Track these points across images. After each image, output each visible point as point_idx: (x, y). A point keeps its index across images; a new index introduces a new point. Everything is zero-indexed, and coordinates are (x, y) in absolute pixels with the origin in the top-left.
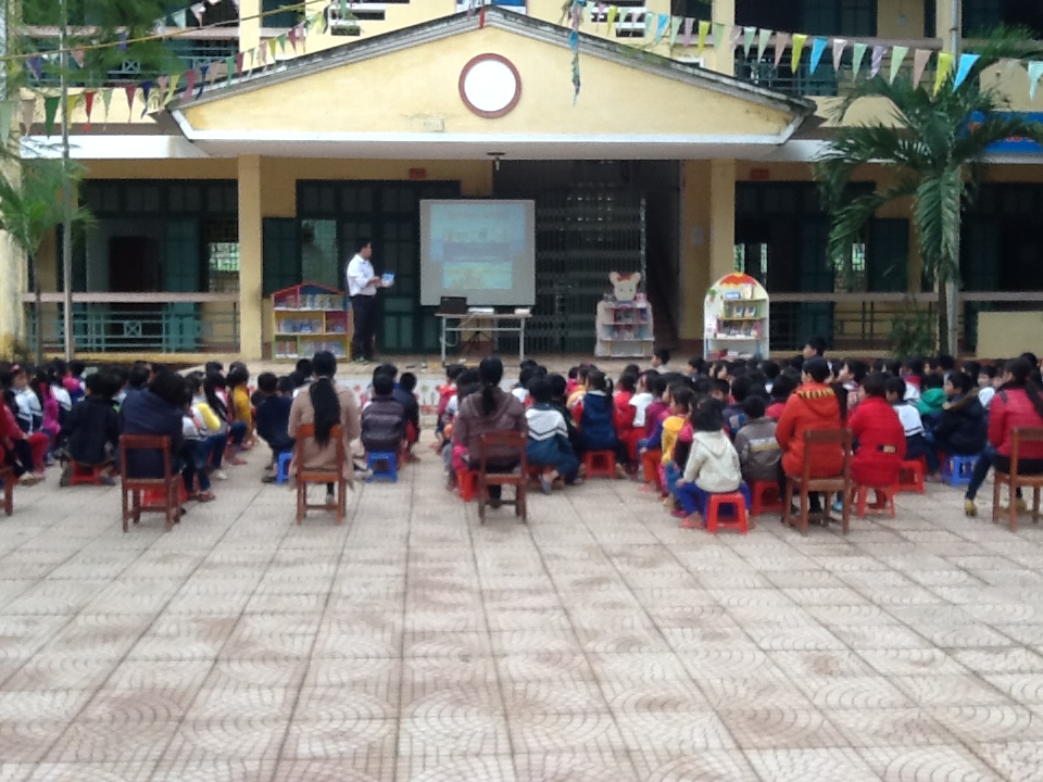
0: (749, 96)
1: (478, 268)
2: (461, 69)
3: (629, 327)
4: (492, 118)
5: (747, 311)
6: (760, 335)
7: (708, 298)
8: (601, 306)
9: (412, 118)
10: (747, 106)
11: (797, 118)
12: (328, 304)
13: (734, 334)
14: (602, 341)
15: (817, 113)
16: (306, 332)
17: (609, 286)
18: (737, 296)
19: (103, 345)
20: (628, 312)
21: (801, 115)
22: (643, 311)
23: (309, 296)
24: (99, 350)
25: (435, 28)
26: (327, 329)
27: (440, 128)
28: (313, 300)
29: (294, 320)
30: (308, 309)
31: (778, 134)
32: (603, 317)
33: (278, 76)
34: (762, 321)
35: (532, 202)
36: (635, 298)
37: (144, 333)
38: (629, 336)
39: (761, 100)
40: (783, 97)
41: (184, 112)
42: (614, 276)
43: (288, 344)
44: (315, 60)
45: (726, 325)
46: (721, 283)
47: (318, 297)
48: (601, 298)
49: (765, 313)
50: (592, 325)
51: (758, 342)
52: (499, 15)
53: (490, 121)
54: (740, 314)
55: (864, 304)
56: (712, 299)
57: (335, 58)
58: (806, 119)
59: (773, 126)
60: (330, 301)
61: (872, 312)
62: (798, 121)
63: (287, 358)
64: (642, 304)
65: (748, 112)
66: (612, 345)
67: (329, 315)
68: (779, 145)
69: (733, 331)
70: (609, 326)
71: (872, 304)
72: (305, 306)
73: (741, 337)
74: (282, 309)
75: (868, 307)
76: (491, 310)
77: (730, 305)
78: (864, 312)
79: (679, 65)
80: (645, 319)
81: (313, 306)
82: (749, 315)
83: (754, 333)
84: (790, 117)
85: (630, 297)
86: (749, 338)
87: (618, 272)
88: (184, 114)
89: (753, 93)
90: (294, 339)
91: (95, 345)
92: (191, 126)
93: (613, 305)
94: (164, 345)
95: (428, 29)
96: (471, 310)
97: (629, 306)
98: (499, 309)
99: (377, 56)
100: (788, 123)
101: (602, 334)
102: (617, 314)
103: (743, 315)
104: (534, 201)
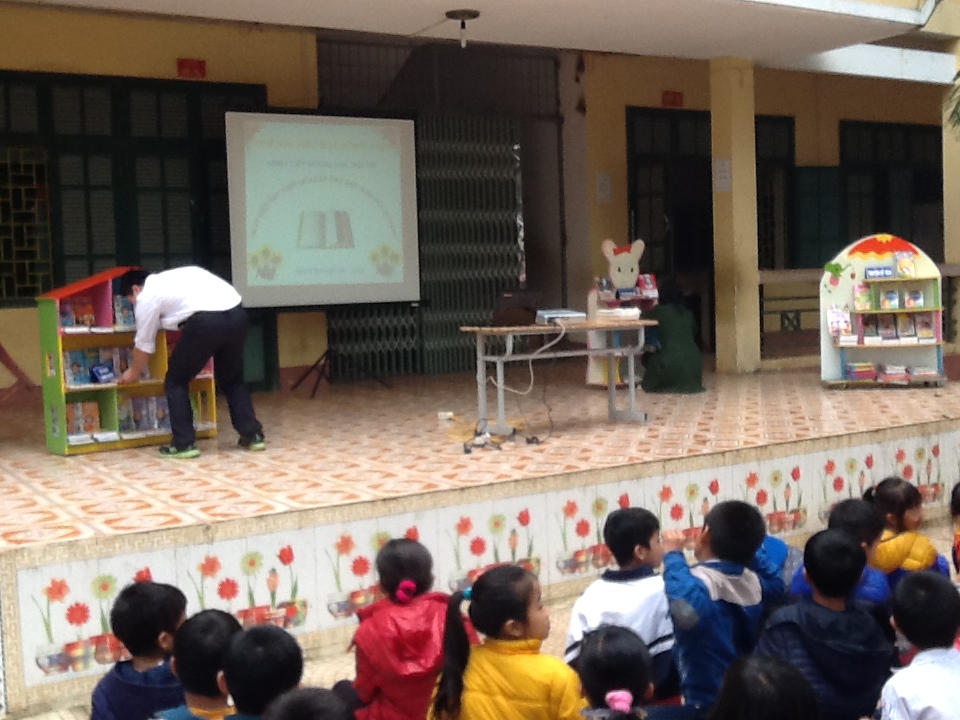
5: (908, 298)
7: (827, 276)
13: (896, 337)
14: (597, 358)
18: (891, 272)
31: (917, 10)
42: (608, 248)
46: (852, 253)
49: (936, 301)
54: (894, 303)
56: (834, 280)
64: (649, 291)
68: (919, 26)
74: (82, 329)
77: (874, 288)
82: (914, 304)
85: (631, 281)
87: (613, 240)
103: (902, 304)
104: (411, 123)
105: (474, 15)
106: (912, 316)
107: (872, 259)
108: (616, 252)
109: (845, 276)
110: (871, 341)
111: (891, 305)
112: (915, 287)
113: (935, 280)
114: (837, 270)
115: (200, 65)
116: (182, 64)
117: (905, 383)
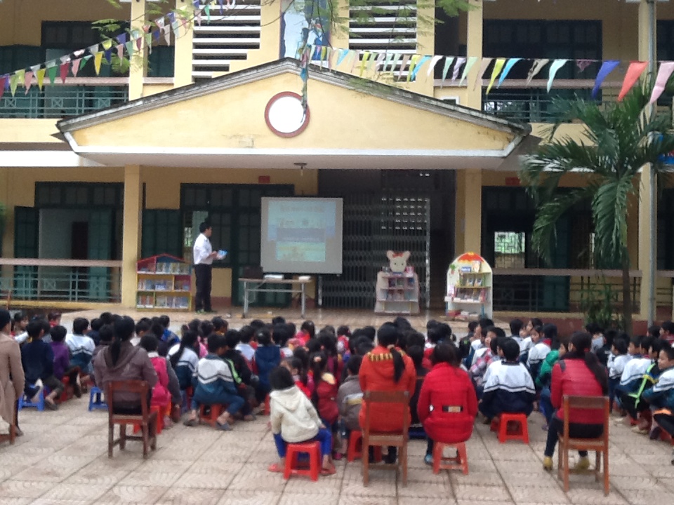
0: (480, 122)
1: (301, 246)
2: (267, 102)
3: (400, 291)
4: (288, 137)
5: (476, 281)
6: (485, 300)
7: (450, 271)
8: (380, 275)
9: (231, 138)
10: (479, 129)
11: (517, 138)
12: (179, 270)
13: (466, 299)
14: (381, 302)
15: (532, 134)
16: (160, 289)
17: (388, 261)
18: (469, 270)
19: (30, 296)
20: (400, 280)
21: (519, 134)
22: (410, 280)
23: (164, 265)
24: (26, 299)
25: (249, 74)
26: (175, 288)
27: (251, 145)
28: (167, 267)
29: (153, 280)
30: (163, 273)
31: (503, 150)
32: (381, 283)
33: (138, 108)
34: (486, 289)
35: (341, 199)
36: (406, 270)
37: (57, 287)
38: (399, 298)
39: (490, 125)
40: (505, 122)
41: (72, 133)
42: (390, 254)
43: (148, 298)
44: (163, 97)
45: (462, 292)
46: (459, 260)
47: (172, 265)
48: (381, 269)
49: (490, 283)
50: (374, 289)
51: (483, 305)
52: (294, 64)
53: (288, 140)
54: (471, 283)
55: (582, 278)
56: (452, 272)
57: (177, 95)
58: (524, 138)
59: (499, 144)
60: (180, 268)
61: (589, 284)
62: (518, 139)
63: (145, 308)
64: (410, 274)
65: (479, 133)
66: (386, 304)
67: (177, 278)
68: (504, 157)
69: (466, 296)
70: (386, 290)
71: (589, 278)
72: (161, 271)
73: (470, 301)
74: (143, 272)
75: (586, 281)
76: (279, 277)
77: (465, 277)
78: (582, 284)
79: (426, 99)
80: (412, 286)
81: (167, 271)
82: (478, 285)
83: (480, 298)
84: (512, 137)
85: (401, 269)
86: (476, 302)
87: (393, 250)
88: (73, 135)
89: (482, 119)
90: (152, 293)
91: (24, 295)
92: (77, 143)
93: (388, 275)
94: (70, 296)
95: (243, 75)
96: (266, 276)
97: (400, 275)
98: (288, 276)
99: (206, 94)
100: (510, 141)
101: (380, 296)
102: (391, 281)
103: (474, 284)
104: (342, 199)
105: (305, 164)
106: (479, 290)
107: (466, 263)
108: (394, 256)
109: (456, 270)
110: (457, 300)
111: (469, 284)
112: (481, 276)
113: (489, 273)
114: (454, 267)
115: (268, 178)
116: (261, 178)
117: (464, 319)
